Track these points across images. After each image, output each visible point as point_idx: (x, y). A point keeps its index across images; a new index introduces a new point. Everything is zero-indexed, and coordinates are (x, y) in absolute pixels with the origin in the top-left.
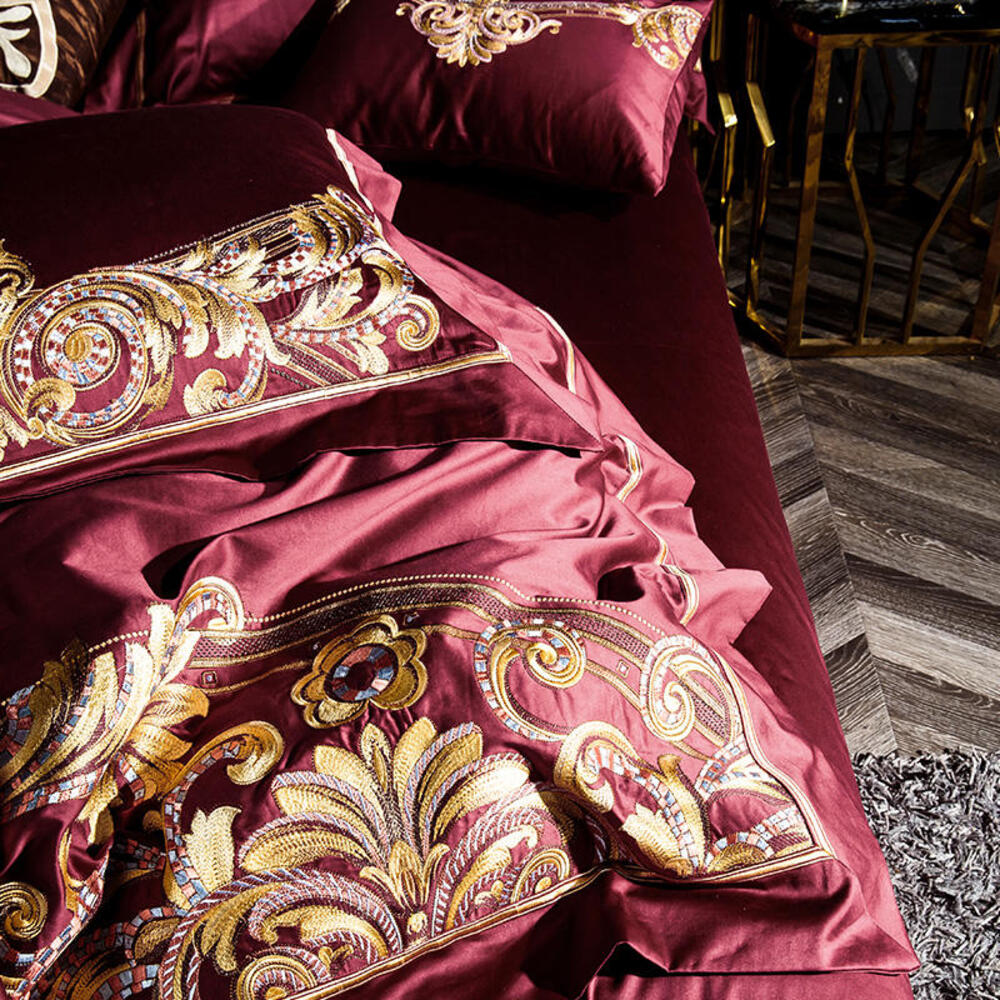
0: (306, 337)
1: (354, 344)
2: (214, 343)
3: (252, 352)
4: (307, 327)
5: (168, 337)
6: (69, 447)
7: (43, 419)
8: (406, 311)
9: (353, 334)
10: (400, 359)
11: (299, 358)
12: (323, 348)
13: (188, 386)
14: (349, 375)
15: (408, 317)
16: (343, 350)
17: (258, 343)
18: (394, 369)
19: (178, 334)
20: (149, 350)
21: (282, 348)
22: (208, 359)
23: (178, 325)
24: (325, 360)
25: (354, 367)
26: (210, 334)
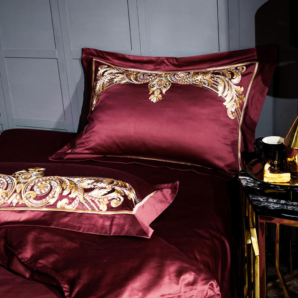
0: (90, 198)
1: (101, 202)
2: (70, 193)
3: (77, 198)
4: (92, 196)
5: (61, 190)
6: (28, 207)
7: (27, 199)
8: (116, 198)
9: (102, 200)
10: (110, 208)
11: (87, 201)
12: (93, 201)
13: (60, 201)
14: (97, 209)
15: (116, 199)
16: (97, 203)
17: (79, 196)
18: (107, 210)
19: (63, 190)
20: (56, 191)
21: (85, 199)
22: (67, 196)
23: (64, 188)
24: (92, 204)
25: (98, 207)
26: (70, 192)
